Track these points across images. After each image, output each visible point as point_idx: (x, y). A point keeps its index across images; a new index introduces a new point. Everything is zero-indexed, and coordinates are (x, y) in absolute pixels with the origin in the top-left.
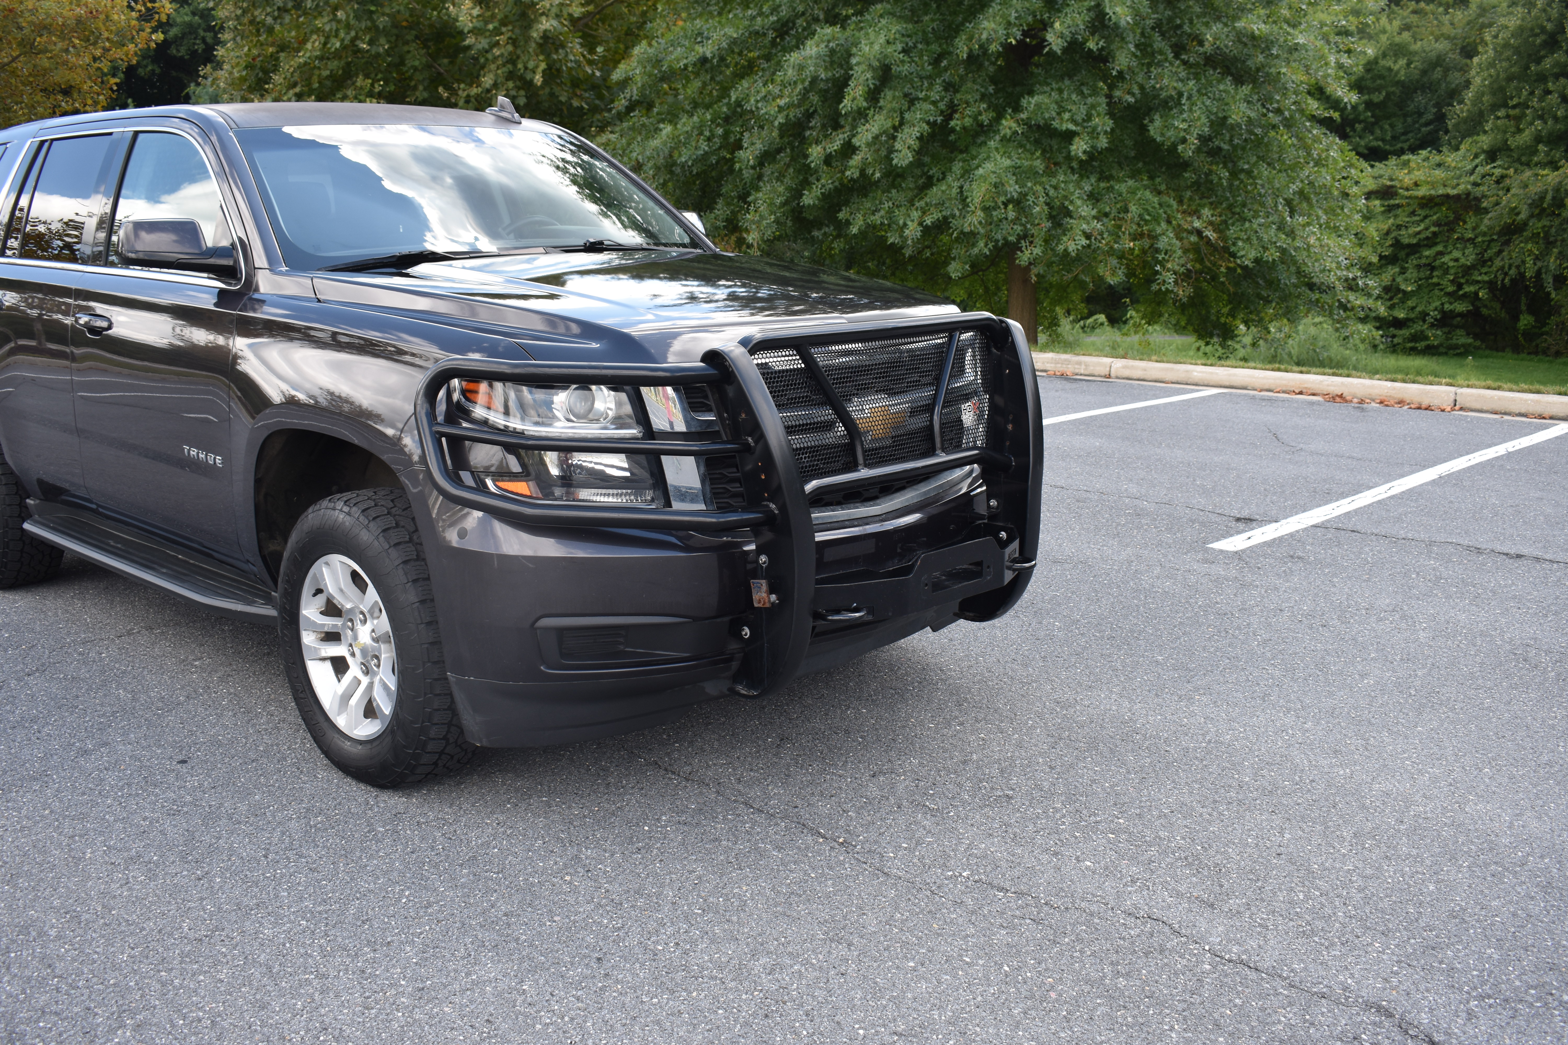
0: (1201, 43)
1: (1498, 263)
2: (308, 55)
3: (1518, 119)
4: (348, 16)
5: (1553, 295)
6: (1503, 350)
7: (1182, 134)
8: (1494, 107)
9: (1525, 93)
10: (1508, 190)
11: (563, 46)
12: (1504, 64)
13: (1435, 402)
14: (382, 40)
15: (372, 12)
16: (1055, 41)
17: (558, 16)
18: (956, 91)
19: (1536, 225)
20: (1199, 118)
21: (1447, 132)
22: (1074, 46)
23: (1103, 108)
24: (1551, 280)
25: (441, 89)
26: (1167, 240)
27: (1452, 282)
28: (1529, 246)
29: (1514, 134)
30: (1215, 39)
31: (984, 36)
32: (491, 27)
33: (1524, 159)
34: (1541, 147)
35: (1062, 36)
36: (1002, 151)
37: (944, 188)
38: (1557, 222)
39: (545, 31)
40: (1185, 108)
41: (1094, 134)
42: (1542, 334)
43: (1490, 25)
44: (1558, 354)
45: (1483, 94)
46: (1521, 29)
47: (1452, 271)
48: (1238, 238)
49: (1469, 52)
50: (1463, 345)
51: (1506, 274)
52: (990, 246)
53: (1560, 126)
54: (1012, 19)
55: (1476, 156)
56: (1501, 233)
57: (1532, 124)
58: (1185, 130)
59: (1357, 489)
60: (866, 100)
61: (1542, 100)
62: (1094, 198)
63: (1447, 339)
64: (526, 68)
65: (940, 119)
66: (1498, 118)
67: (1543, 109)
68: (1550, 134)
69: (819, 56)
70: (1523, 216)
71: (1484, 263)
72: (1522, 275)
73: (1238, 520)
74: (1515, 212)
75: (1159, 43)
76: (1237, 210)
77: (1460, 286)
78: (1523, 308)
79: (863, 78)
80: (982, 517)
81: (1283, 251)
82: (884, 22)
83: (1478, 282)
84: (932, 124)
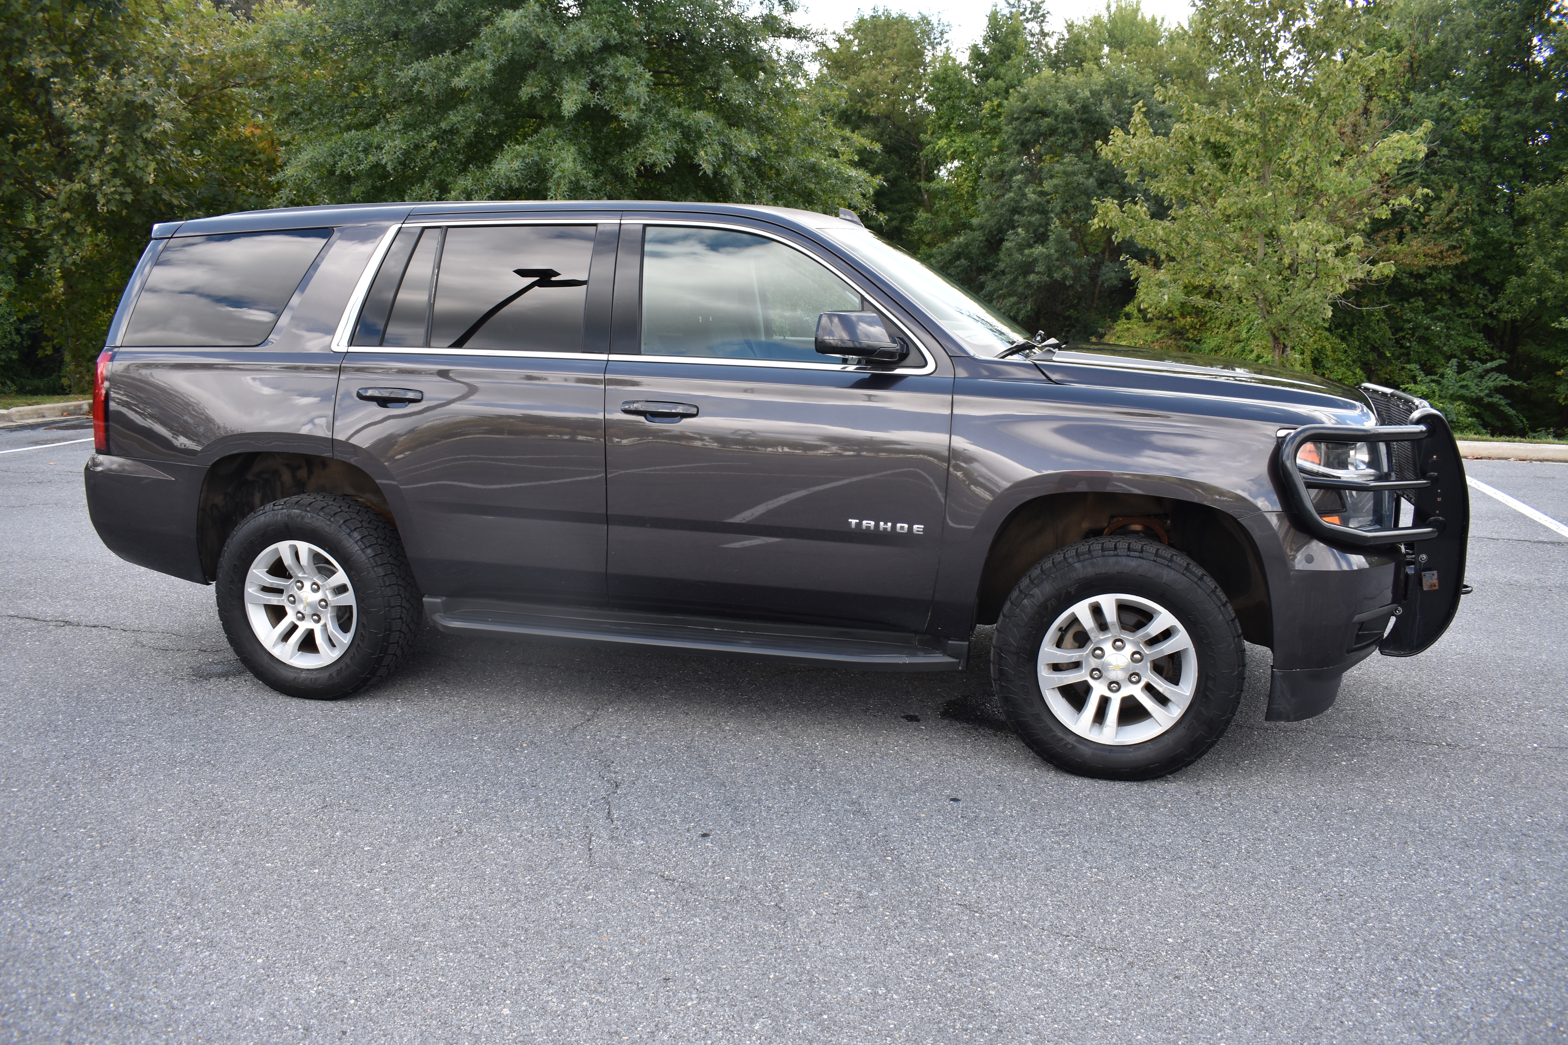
64: (136, 167)
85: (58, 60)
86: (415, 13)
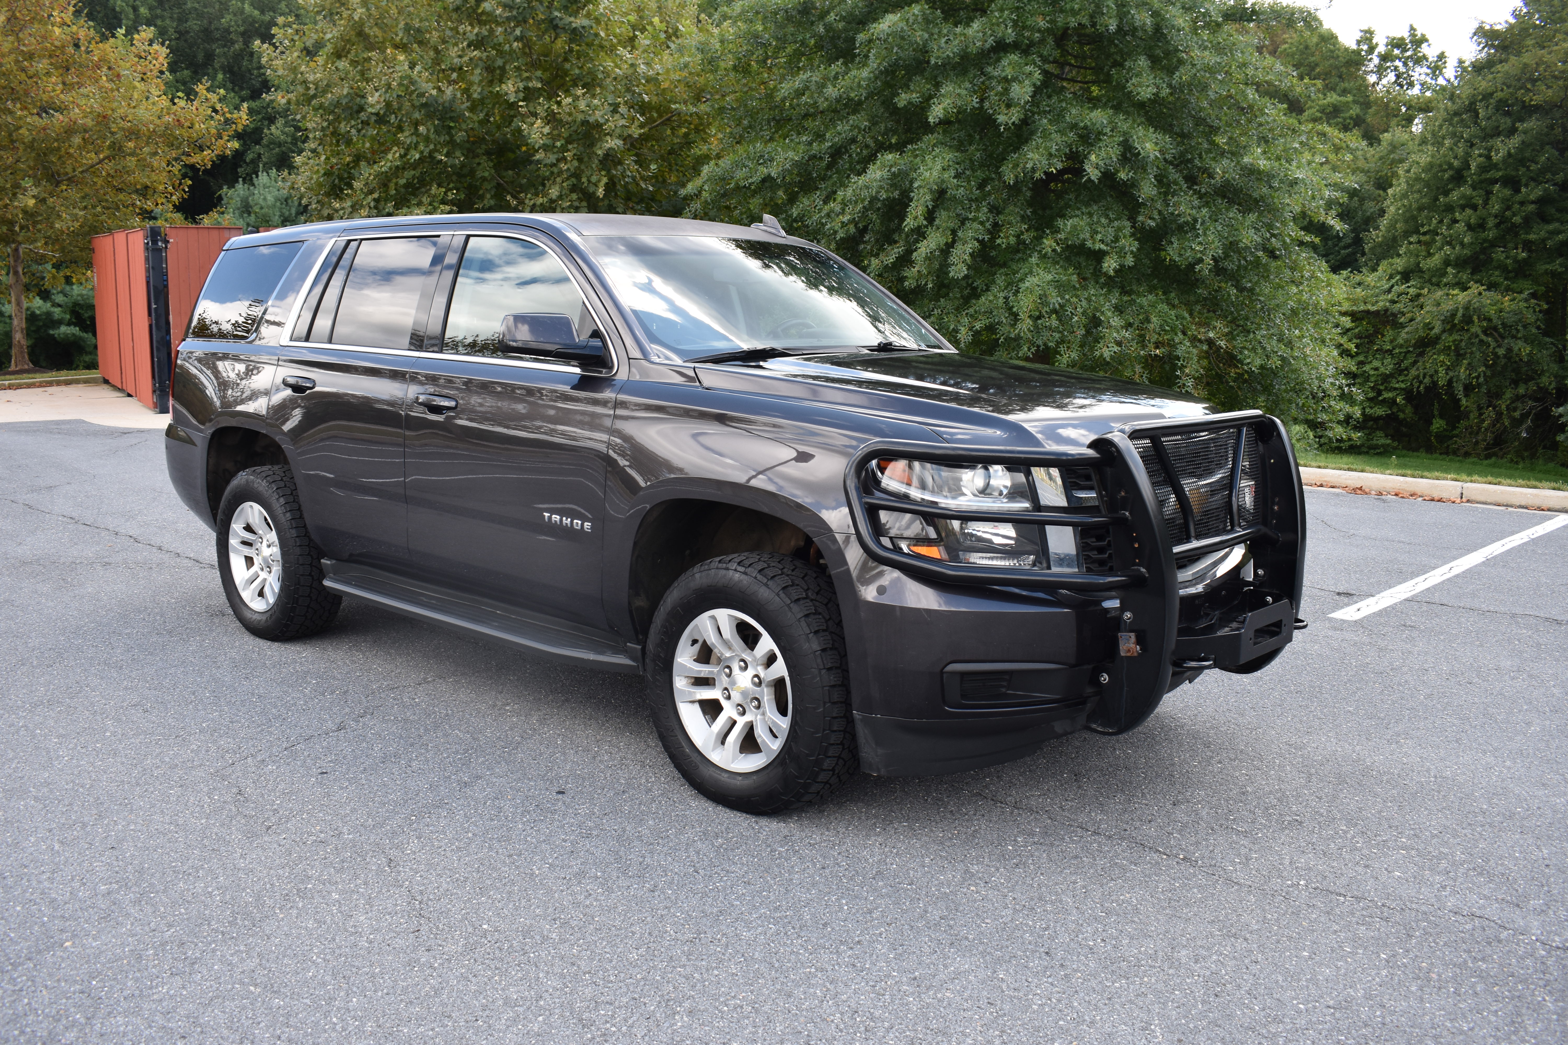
0: (1211, 176)
1: (1413, 372)
2: (389, 164)
3: (1428, 244)
4: (428, 130)
5: (1464, 402)
6: (1416, 450)
7: (1199, 255)
8: (1407, 234)
9: (1434, 221)
10: (1422, 308)
11: (620, 163)
12: (1415, 196)
13: (1444, 495)
14: (458, 153)
15: (450, 128)
16: (1092, 173)
17: (620, 137)
18: (999, 213)
19: (1448, 339)
20: (1213, 242)
21: (1363, 254)
22: (1108, 176)
23: (1128, 231)
24: (1461, 388)
25: (508, 198)
26: (1184, 348)
27: (1372, 388)
28: (1442, 358)
29: (1425, 258)
30: (1223, 172)
31: (1029, 165)
32: (558, 144)
33: (1434, 280)
34: (1450, 270)
35: (1097, 167)
36: (1042, 266)
37: (991, 298)
38: (1466, 337)
39: (610, 149)
40: (1200, 232)
41: (1121, 253)
42: (1451, 438)
43: (1401, 161)
44: (1467, 455)
45: (1396, 223)
46: (1431, 165)
47: (1373, 379)
48: (1244, 348)
49: (1383, 184)
50: (1383, 446)
51: (1421, 382)
52: (1033, 350)
53: (1467, 252)
54: (1053, 151)
55: (1391, 277)
56: (1415, 346)
57: (1441, 249)
58: (1201, 252)
59: (1423, 570)
60: (925, 219)
61: (1449, 227)
62: (1119, 310)
63: (1368, 440)
64: (589, 181)
65: (986, 238)
66: (1411, 243)
67: (1451, 236)
68: (1457, 258)
69: (882, 179)
70: (1436, 331)
71: (1400, 372)
72: (1435, 383)
73: (1339, 594)
74: (1429, 327)
75: (1174, 174)
76: (1242, 323)
77: (1379, 393)
78: (1436, 413)
79: (922, 200)
80: (1249, 584)
81: (1283, 359)
82: (937, 150)
83: (1396, 389)
84: (981, 242)
85: (530, 85)
86: (812, 23)
